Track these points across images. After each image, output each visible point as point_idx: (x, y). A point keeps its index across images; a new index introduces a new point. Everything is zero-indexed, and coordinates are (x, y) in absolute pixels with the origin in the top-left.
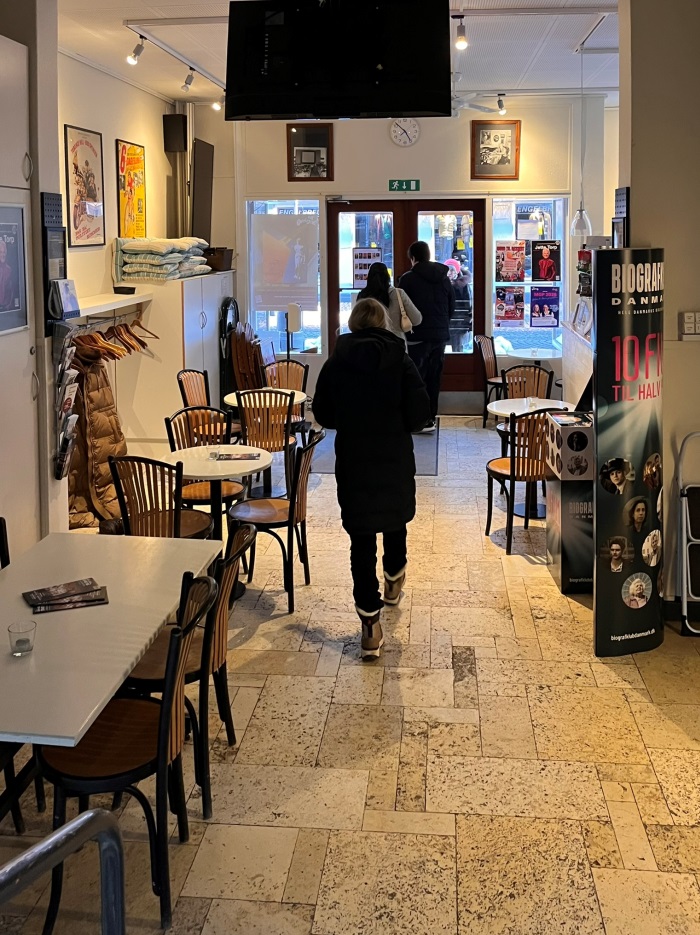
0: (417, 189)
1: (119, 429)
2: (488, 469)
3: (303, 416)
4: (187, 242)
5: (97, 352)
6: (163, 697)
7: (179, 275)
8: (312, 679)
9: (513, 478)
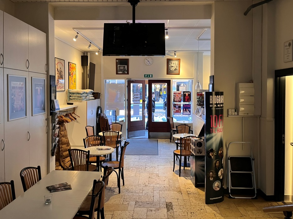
0: (152, 77)
1: (69, 142)
2: (174, 153)
3: (120, 139)
4: (88, 91)
5: (63, 121)
6: (89, 216)
7: (85, 100)
8: (127, 212)
9: (181, 155)
